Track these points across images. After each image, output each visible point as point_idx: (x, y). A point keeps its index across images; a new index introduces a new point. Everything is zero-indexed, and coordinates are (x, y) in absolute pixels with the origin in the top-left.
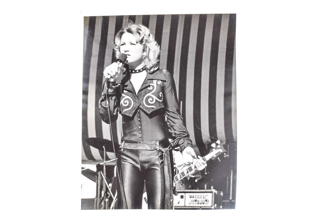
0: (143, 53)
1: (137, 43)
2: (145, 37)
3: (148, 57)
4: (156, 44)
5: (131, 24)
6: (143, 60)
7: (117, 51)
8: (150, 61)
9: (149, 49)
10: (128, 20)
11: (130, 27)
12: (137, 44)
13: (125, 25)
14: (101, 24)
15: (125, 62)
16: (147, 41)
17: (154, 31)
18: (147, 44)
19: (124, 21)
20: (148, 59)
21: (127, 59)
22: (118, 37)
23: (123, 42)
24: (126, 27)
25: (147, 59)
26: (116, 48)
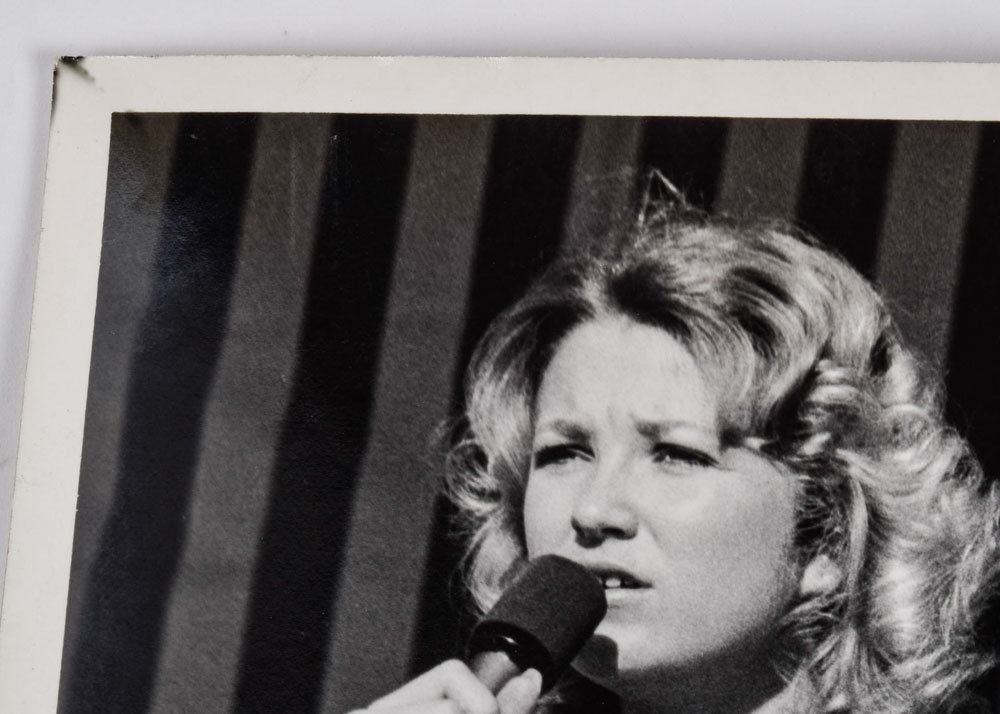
0: (805, 560)
1: (730, 437)
2: (830, 372)
3: (861, 620)
4: (961, 470)
5: (662, 213)
6: (802, 651)
7: (492, 524)
8: (884, 667)
9: (878, 524)
10: (627, 171)
11: (654, 254)
12: (731, 451)
13: (600, 232)
14: (312, 207)
15: (575, 664)
16: (847, 424)
17: (940, 315)
18: (857, 465)
19: (586, 178)
20: (864, 641)
21: (603, 629)
22: (501, 365)
23: (557, 425)
24: (609, 250)
25: (850, 639)
26: (481, 494)
